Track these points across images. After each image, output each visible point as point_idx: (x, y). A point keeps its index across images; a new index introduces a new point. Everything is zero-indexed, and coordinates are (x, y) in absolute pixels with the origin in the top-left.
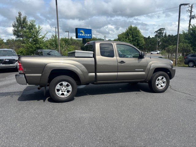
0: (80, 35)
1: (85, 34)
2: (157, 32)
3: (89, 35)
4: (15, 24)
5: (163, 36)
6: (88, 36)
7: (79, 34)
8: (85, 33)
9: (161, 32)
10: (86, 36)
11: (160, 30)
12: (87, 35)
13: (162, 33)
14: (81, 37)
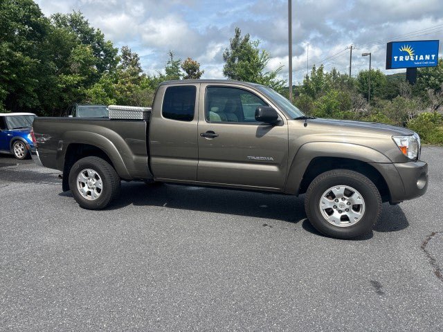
0: (398, 59)
1: (414, 56)
4: (227, 53)
6: (425, 60)
7: (396, 58)
8: (417, 53)
10: (418, 61)
14: (400, 65)
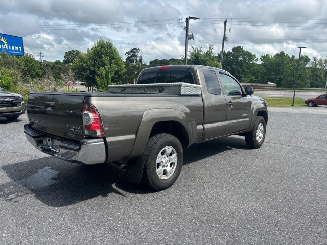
2: (128, 53)
3: (17, 48)
5: (137, 61)
6: (15, 50)
9: (135, 54)
11: (132, 51)
12: (13, 48)
13: (136, 56)
